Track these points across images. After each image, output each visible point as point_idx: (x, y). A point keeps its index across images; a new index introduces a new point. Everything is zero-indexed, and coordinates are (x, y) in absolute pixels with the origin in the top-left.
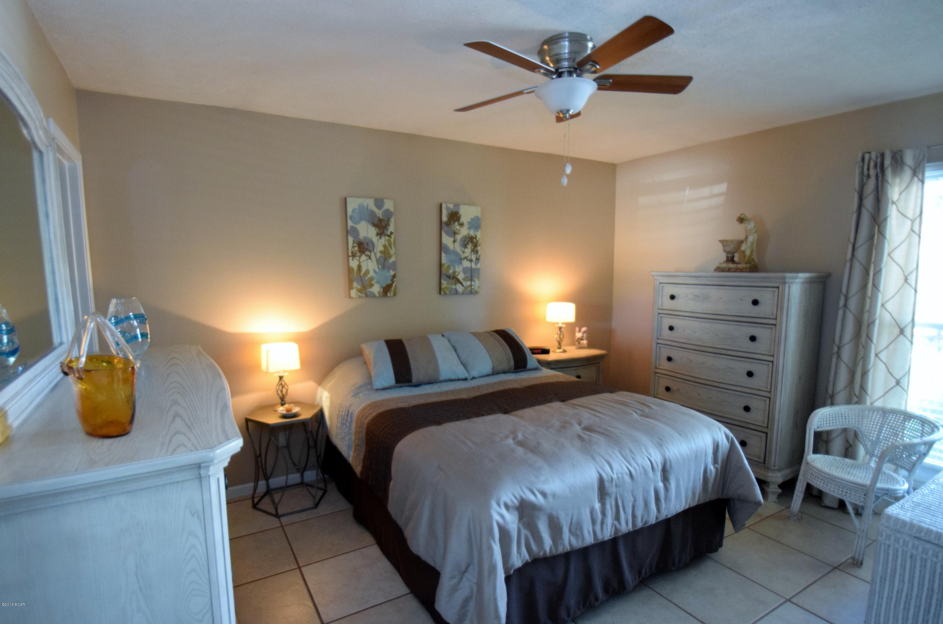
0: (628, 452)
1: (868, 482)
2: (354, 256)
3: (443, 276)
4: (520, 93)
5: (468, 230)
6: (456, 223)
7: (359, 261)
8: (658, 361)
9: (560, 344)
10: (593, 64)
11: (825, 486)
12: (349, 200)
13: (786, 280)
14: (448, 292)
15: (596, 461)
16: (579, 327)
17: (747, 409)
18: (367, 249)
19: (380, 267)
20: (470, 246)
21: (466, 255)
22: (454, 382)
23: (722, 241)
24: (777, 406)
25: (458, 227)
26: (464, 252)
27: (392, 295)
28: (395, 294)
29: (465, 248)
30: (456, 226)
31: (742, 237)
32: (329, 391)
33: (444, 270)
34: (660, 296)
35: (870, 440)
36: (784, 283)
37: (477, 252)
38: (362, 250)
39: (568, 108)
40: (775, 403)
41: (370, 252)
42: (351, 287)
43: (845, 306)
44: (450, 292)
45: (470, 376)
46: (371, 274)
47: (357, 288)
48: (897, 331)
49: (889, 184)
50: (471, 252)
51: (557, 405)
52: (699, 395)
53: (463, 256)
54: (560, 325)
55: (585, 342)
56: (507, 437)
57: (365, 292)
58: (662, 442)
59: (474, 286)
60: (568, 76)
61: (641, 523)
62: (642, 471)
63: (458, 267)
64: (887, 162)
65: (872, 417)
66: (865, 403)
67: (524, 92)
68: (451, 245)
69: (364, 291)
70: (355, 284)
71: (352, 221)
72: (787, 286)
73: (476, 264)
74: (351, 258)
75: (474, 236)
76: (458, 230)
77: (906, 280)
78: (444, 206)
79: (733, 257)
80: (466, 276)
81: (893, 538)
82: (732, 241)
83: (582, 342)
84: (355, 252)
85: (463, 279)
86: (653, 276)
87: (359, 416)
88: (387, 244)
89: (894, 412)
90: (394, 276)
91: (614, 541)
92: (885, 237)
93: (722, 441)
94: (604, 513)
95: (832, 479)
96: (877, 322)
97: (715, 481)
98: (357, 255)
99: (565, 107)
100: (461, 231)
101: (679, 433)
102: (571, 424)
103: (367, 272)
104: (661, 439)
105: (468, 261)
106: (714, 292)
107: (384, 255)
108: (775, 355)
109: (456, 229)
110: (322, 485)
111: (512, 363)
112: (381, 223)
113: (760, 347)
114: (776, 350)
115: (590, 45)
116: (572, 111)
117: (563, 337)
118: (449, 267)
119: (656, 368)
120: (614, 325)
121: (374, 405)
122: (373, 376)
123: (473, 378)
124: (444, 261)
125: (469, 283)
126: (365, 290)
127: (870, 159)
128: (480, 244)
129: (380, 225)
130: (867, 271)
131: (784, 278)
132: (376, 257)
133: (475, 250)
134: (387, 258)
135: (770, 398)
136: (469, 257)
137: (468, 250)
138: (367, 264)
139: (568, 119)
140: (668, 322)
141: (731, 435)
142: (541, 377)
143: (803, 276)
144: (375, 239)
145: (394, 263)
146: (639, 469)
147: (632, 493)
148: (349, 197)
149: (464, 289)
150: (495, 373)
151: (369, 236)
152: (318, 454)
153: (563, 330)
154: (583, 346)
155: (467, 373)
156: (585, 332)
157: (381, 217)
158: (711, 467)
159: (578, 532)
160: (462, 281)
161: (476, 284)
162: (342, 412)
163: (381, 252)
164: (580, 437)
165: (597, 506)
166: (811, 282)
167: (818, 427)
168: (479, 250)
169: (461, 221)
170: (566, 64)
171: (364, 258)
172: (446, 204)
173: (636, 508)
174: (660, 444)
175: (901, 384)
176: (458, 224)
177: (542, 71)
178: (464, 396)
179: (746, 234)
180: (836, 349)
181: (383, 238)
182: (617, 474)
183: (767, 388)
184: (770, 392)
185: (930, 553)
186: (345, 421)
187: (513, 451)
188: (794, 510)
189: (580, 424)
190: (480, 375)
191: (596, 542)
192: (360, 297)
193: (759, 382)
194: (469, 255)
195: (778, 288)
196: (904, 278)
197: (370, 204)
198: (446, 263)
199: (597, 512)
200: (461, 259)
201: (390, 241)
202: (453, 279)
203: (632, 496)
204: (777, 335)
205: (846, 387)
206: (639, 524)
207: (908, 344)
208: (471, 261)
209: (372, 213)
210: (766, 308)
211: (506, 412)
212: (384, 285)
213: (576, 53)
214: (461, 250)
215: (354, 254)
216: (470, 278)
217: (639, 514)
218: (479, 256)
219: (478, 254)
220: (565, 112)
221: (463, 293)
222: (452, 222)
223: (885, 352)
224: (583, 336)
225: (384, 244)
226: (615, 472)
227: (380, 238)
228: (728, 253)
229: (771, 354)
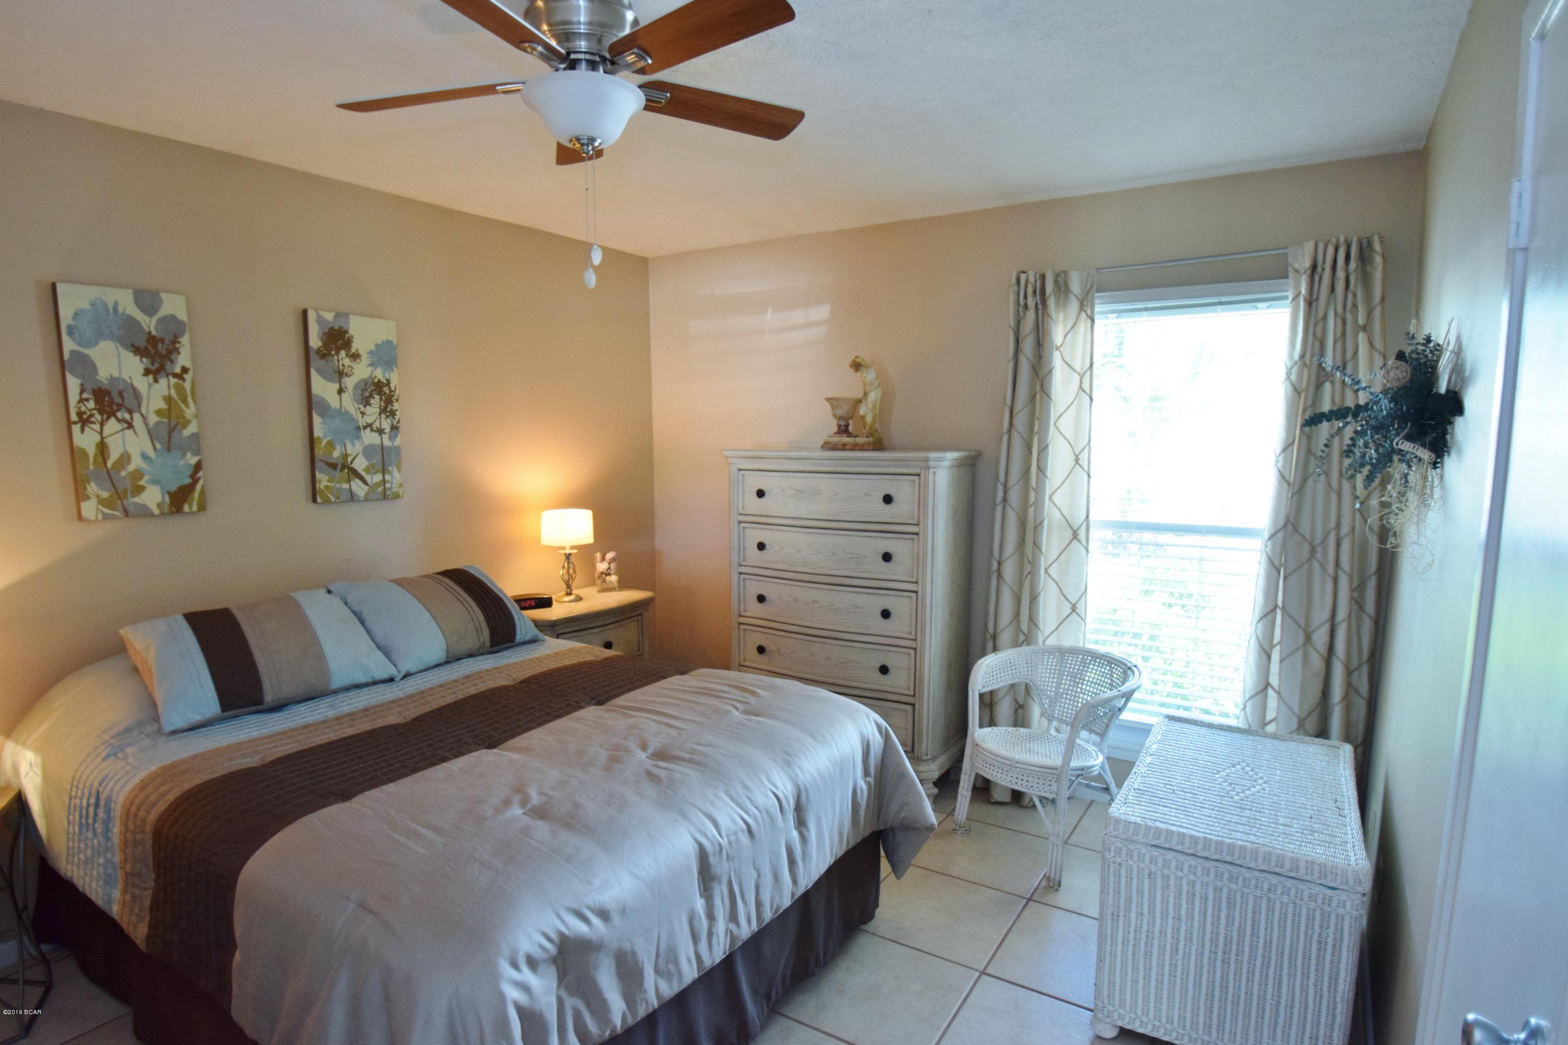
0: (740, 789)
1: (1058, 762)
2: (85, 421)
3: (318, 464)
4: (490, 90)
5: (370, 369)
6: (343, 353)
7: (101, 433)
8: (742, 604)
9: (568, 586)
10: (641, 53)
11: (1004, 777)
12: (60, 288)
13: (930, 463)
14: (333, 499)
15: (690, 821)
16: (601, 552)
17: (884, 670)
18: (120, 406)
19: (158, 446)
20: (376, 401)
21: (369, 419)
22: (365, 690)
23: (829, 400)
24: (927, 661)
25: (347, 361)
26: (363, 414)
27: (195, 508)
28: (202, 507)
29: (365, 406)
30: (343, 359)
31: (860, 395)
32: (37, 751)
33: (320, 451)
34: (741, 493)
35: (1048, 697)
36: (928, 468)
37: (393, 414)
38: (107, 409)
39: (592, 134)
40: (922, 658)
41: (130, 412)
42: (80, 496)
43: (1005, 500)
44: (338, 498)
45: (399, 671)
46: (136, 462)
47: (98, 496)
48: (1069, 534)
49: (1051, 317)
50: (380, 414)
51: (591, 712)
52: (812, 655)
53: (362, 422)
54: (568, 551)
55: (614, 578)
56: (507, 803)
57: (123, 504)
58: (790, 759)
59: (392, 483)
60: (587, 69)
61: (771, 912)
62: (766, 818)
63: (353, 445)
64: (1049, 287)
65: (1048, 662)
66: (1037, 643)
67: (498, 88)
68: (333, 400)
69: (119, 502)
70: (92, 488)
71: (74, 340)
72: (931, 471)
73: (392, 438)
74: (76, 429)
75: (385, 382)
76: (349, 367)
77: (1077, 460)
78: (312, 315)
79: (847, 426)
80: (371, 462)
81: (1124, 852)
82: (845, 400)
83: (608, 578)
84: (88, 413)
85: (364, 470)
86: (727, 457)
87: (132, 803)
88: (173, 393)
89: (1074, 651)
90: (198, 467)
91: (728, 962)
92: (1050, 399)
93: (874, 736)
94: (711, 917)
95: (1012, 765)
96: (1046, 522)
97: (867, 805)
98: (93, 419)
99: (585, 132)
100: (353, 371)
101: (814, 738)
102: (627, 751)
103: (125, 458)
104: (787, 753)
105: (375, 431)
106: (825, 483)
107: (169, 418)
108: (920, 581)
109: (343, 365)
110: (37, 973)
111: (486, 633)
112: (155, 346)
113: (898, 570)
114: (921, 574)
115: (630, 16)
116: (599, 141)
117: (575, 572)
118: (331, 445)
119: (741, 616)
120: (659, 543)
121: (169, 772)
122: (159, 703)
123: (407, 675)
124: (318, 433)
125: (378, 478)
126: (121, 500)
127: (1027, 281)
128: (398, 396)
129: (153, 351)
130: (1029, 448)
131: (927, 460)
132: (146, 424)
133: (389, 409)
134: (176, 426)
135: (915, 649)
136: (377, 424)
137: (373, 410)
138: (124, 441)
139: (590, 158)
140: (755, 535)
141: (884, 723)
142: (547, 657)
143: (952, 456)
144: (141, 383)
145: (196, 436)
146: (762, 818)
147: (754, 863)
148: (62, 281)
149: (369, 490)
150: (452, 659)
151: (125, 376)
152: (20, 905)
153: (572, 558)
154: (611, 586)
155: (393, 666)
156: (613, 560)
157: (154, 333)
158: (862, 784)
159: (671, 967)
160: (363, 474)
161: (395, 478)
162: (81, 799)
163: (159, 412)
164: (649, 774)
165: (700, 904)
166: (960, 465)
167: (984, 687)
168: (396, 410)
169: (353, 350)
170: (583, 45)
171: (112, 425)
172: (316, 311)
173: (761, 889)
174: (787, 763)
175: (1077, 610)
176: (347, 355)
177: (540, 48)
178: (393, 719)
179: (864, 388)
180: (995, 566)
181: (163, 382)
182: (727, 836)
183: (910, 633)
184: (915, 640)
185: (1173, 866)
186: (91, 821)
187: (525, 831)
188: (960, 819)
189: (644, 748)
190: (422, 668)
191: (701, 974)
192: (106, 517)
193: (899, 625)
194: (375, 421)
195: (919, 475)
196: (1075, 457)
197: (127, 303)
198: (325, 437)
199: (700, 918)
200: (358, 428)
201: (184, 389)
202: (342, 470)
203: (755, 868)
204: (921, 550)
205: (1011, 623)
206: (768, 916)
207: (1083, 551)
208: (381, 431)
209: (131, 323)
210: (902, 509)
211: (492, 744)
212: (173, 488)
213: (602, 25)
214: (356, 409)
215: (85, 417)
216: (380, 467)
217: (766, 898)
218: (398, 422)
219: (395, 419)
220: (585, 141)
221: (366, 499)
222: (332, 350)
223: (1055, 565)
224: (609, 568)
225: (166, 393)
226: (724, 834)
227: (156, 381)
228: (840, 418)
229: (914, 580)
